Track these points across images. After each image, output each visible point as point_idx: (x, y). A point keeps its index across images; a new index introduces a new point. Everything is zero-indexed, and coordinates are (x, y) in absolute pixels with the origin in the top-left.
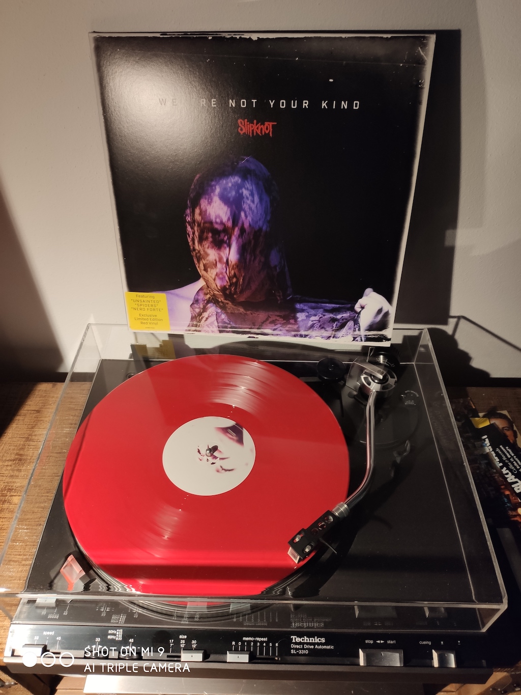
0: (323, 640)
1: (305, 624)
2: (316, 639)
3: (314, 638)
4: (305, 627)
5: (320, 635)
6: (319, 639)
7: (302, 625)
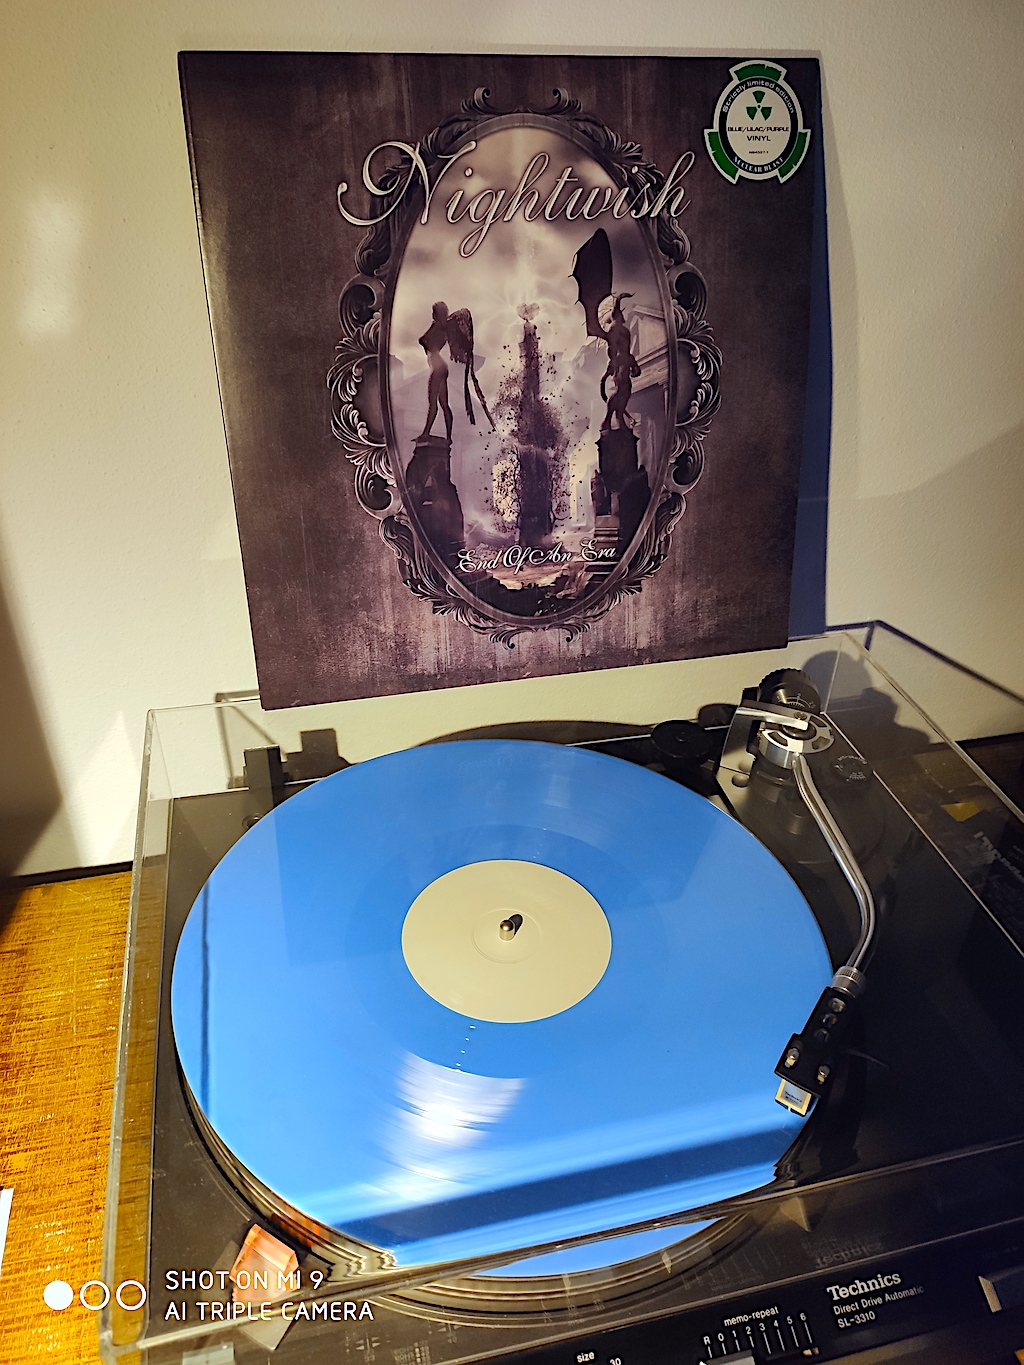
0: (896, 1279)
1: (843, 1254)
2: (880, 1280)
3: (877, 1279)
4: (846, 1260)
5: (884, 1269)
6: (885, 1279)
7: (837, 1257)
